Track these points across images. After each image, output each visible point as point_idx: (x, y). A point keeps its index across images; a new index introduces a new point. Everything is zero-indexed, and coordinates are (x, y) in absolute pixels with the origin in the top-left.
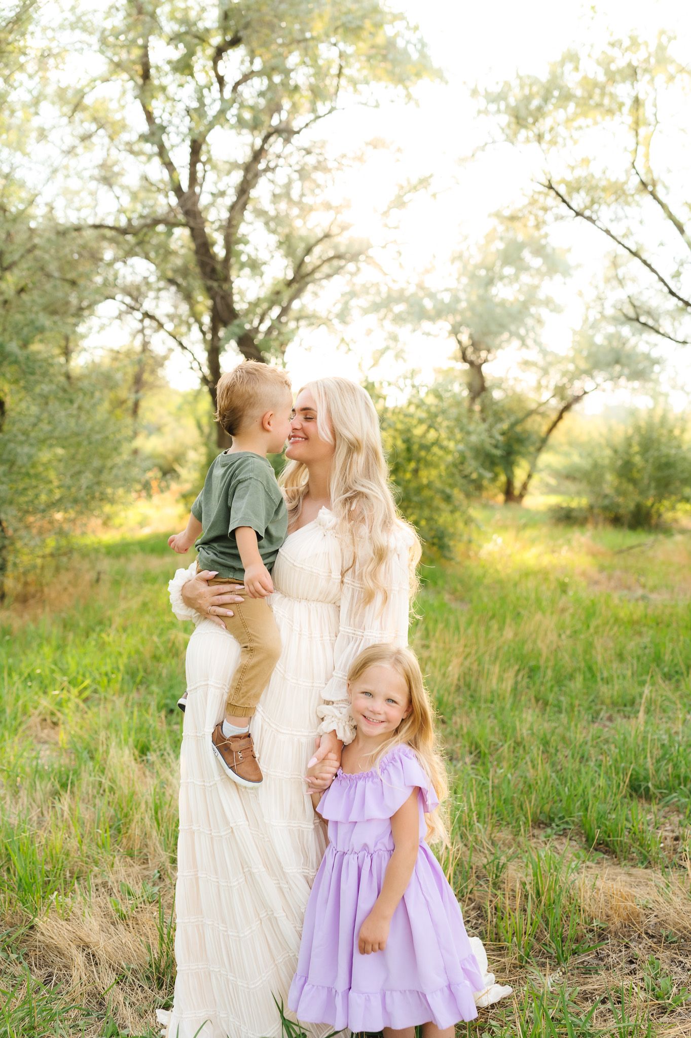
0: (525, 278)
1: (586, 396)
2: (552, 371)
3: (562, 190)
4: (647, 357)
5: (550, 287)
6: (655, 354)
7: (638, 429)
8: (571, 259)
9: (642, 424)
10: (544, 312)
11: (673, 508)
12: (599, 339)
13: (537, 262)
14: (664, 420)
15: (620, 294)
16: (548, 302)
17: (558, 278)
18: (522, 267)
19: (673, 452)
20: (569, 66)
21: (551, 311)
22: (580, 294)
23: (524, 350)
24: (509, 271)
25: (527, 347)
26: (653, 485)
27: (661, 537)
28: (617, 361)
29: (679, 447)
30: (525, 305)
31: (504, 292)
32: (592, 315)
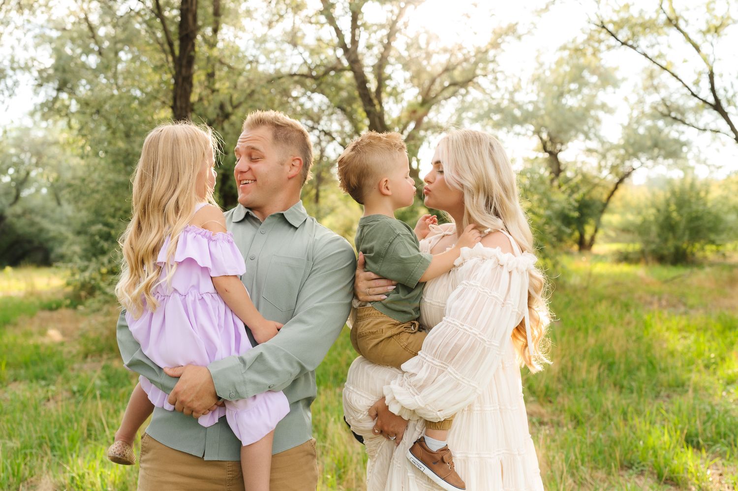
0: (586, 91)
1: (634, 171)
2: (609, 155)
3: (611, 27)
4: (677, 141)
5: (604, 96)
6: (683, 138)
7: (673, 193)
8: (618, 75)
9: (677, 189)
10: (601, 114)
11: (703, 249)
12: (641, 131)
13: (594, 79)
14: (692, 185)
15: (655, 98)
16: (603, 107)
17: (610, 89)
18: (583, 83)
19: (701, 208)
21: (606, 112)
22: (626, 99)
23: (588, 141)
24: (574, 86)
25: (590, 139)
27: (695, 270)
28: (656, 145)
29: (705, 204)
30: (587, 109)
31: (570, 101)
32: (635, 114)
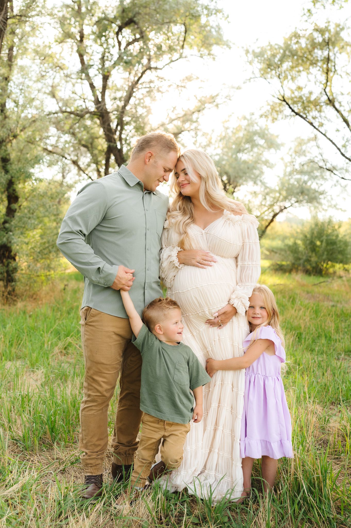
0: (256, 150)
1: (285, 210)
2: (268, 197)
4: (315, 191)
5: (268, 155)
6: (321, 189)
7: (316, 225)
8: (279, 141)
9: (320, 224)
10: (264, 168)
11: (333, 266)
12: (292, 181)
13: (261, 142)
14: (330, 222)
15: (303, 159)
16: (266, 163)
17: (272, 150)
18: (254, 145)
19: (334, 238)
20: (294, 40)
21: (268, 167)
22: (282, 159)
23: (255, 186)
24: (247, 146)
25: (257, 185)
26: (326, 253)
27: (329, 280)
28: (302, 193)
29: (337, 236)
30: (256, 162)
31: (243, 157)
32: (289, 169)
